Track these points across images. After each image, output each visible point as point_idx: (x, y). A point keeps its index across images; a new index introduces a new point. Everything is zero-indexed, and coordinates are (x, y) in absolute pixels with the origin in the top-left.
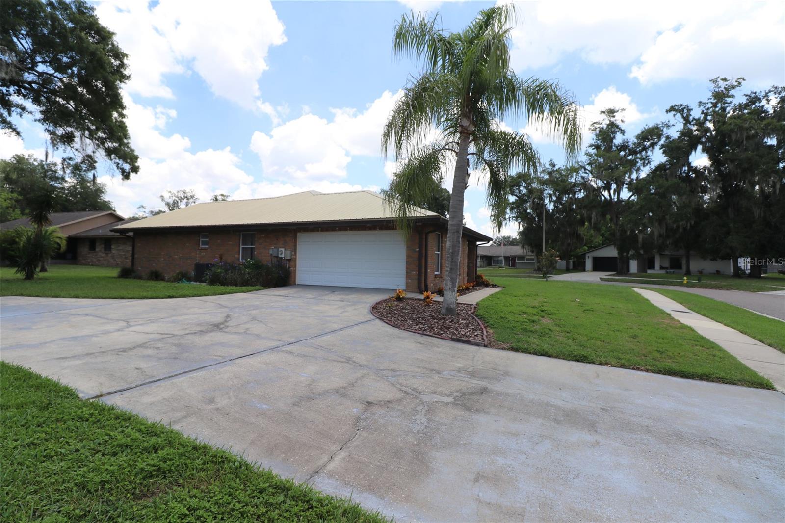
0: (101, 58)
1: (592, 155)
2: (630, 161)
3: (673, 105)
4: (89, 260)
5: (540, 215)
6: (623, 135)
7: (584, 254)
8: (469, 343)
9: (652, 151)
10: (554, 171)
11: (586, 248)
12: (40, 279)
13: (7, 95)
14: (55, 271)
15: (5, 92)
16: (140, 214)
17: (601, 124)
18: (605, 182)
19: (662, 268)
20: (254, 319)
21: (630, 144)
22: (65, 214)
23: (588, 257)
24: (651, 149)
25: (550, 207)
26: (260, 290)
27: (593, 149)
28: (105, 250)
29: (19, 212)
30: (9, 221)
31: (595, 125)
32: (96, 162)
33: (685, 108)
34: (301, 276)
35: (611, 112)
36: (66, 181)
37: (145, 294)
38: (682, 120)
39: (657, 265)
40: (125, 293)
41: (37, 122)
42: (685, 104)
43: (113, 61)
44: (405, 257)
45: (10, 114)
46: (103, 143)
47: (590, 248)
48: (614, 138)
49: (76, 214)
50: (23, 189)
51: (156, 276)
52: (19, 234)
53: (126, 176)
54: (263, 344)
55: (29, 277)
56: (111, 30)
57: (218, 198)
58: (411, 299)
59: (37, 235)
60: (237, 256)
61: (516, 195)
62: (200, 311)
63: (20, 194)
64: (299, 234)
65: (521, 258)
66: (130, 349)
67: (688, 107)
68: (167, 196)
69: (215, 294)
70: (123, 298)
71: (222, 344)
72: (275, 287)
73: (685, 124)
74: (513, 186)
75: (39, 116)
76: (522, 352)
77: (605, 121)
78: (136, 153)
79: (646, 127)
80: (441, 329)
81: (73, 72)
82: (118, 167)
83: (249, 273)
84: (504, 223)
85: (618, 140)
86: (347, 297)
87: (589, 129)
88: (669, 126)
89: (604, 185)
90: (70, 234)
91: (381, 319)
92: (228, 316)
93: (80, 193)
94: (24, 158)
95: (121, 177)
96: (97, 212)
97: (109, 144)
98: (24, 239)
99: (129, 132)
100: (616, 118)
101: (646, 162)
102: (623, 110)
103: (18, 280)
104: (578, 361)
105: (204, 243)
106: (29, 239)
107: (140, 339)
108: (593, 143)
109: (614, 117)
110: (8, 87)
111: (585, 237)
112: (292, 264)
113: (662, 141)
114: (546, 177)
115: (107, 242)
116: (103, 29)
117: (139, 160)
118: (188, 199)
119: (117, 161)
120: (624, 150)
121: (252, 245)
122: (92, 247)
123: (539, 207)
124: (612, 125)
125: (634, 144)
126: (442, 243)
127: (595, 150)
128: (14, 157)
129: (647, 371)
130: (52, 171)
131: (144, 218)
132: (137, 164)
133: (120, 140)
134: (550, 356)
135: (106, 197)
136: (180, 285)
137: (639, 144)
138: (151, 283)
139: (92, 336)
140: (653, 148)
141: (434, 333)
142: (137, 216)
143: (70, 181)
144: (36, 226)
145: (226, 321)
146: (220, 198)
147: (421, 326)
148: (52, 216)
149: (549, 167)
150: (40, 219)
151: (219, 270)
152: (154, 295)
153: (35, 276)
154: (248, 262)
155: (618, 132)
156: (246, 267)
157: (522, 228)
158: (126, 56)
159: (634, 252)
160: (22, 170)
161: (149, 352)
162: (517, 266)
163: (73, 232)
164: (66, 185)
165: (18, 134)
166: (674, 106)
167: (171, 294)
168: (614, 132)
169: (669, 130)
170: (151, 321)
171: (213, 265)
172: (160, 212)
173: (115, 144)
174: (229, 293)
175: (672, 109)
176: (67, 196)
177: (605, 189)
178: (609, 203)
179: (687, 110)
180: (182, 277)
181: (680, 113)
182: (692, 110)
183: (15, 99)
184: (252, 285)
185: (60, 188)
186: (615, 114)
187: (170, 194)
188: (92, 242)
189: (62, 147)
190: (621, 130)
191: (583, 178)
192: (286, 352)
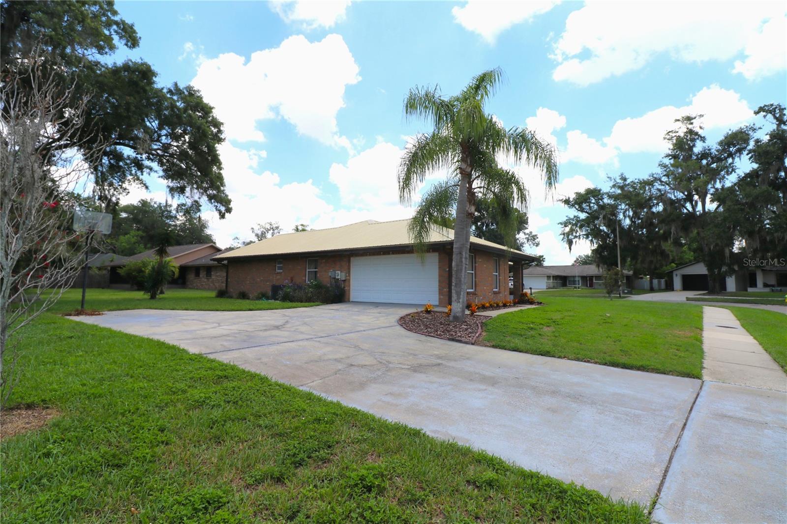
0: (205, 129)
1: (667, 166)
2: (713, 169)
3: (762, 106)
4: (195, 285)
5: (614, 231)
6: (704, 142)
7: (672, 272)
8: (460, 341)
9: (739, 157)
10: (626, 185)
11: (673, 265)
12: (160, 299)
13: (141, 161)
14: (170, 293)
15: (139, 158)
16: (235, 245)
17: (677, 132)
18: (686, 193)
19: (766, 285)
20: (305, 323)
21: (712, 151)
22: (178, 248)
23: (677, 275)
24: (738, 155)
25: (627, 222)
26: (319, 305)
27: (670, 159)
28: (207, 276)
29: (143, 247)
30: (136, 254)
31: (671, 134)
32: (201, 206)
33: (776, 107)
34: (354, 295)
35: (689, 119)
36: (178, 219)
37: (233, 308)
38: (775, 121)
39: (760, 282)
40: (219, 307)
41: (160, 178)
42: (776, 104)
43: (213, 129)
44: (437, 276)
45: (142, 175)
46: (206, 191)
47: (678, 265)
48: (694, 145)
49: (186, 247)
50: (146, 228)
51: (243, 296)
52: (145, 265)
53: (222, 216)
54: (301, 337)
55: (153, 297)
56: (212, 106)
57: (299, 228)
58: (439, 312)
59: (159, 265)
60: (304, 278)
61: (586, 212)
62: (269, 318)
63: (144, 231)
64: (352, 258)
65: (598, 277)
66: (219, 337)
67: (780, 106)
68: (256, 228)
69: (283, 308)
70: (217, 310)
71: (277, 336)
72: (332, 303)
73: (779, 125)
74: (582, 203)
75: (161, 173)
76: (500, 348)
77: (682, 130)
78: (229, 198)
79: (730, 132)
80: (443, 332)
81: (185, 140)
82: (216, 209)
83: (311, 292)
84: (574, 241)
85: (698, 148)
86: (386, 310)
87: (665, 138)
88: (755, 129)
89: (684, 197)
90: (181, 264)
91: (402, 325)
92: (287, 322)
93: (188, 229)
94: (147, 202)
95: (219, 217)
96: (201, 245)
97: (210, 192)
98: (150, 268)
99: (225, 181)
100: (694, 125)
101: (730, 170)
102: (701, 116)
103: (145, 300)
104: (542, 355)
105: (280, 268)
106: (153, 268)
107: (225, 332)
108: (670, 153)
109: (692, 124)
110: (141, 154)
111: (670, 253)
112: (347, 284)
113: (752, 145)
114: (619, 191)
115: (209, 269)
116: (206, 105)
117: (232, 203)
118: (273, 230)
119: (216, 204)
120: (706, 158)
121: (316, 269)
122: (197, 274)
123: (613, 223)
124: (690, 132)
125: (717, 151)
126: (475, 263)
127: (672, 161)
128: (139, 202)
129: (596, 363)
130: (168, 211)
131: (238, 248)
132: (230, 206)
133: (218, 189)
134: (520, 352)
135: (208, 231)
136: (261, 302)
137: (724, 150)
138: (240, 301)
139: (197, 330)
140: (741, 154)
141: (437, 335)
142: (232, 246)
143: (181, 219)
144: (159, 257)
145: (284, 325)
146: (300, 228)
147: (429, 330)
148: (170, 249)
149: (620, 181)
150: (162, 252)
151: (289, 290)
152: (239, 308)
153: (157, 296)
154: (312, 283)
155: (698, 139)
156: (310, 287)
157: (595, 246)
158: (222, 124)
159: (727, 268)
160: (146, 212)
161: (230, 338)
162: (595, 286)
163: (183, 262)
164: (178, 223)
165: (147, 188)
166: (764, 107)
167: (251, 308)
168: (693, 140)
169: (755, 134)
170: (235, 324)
171: (284, 286)
172: (251, 242)
173: (214, 192)
174: (294, 308)
175: (761, 109)
176: (178, 231)
177: (686, 200)
178: (692, 215)
179: (779, 110)
180: (263, 296)
181: (771, 113)
182: (785, 109)
183: (147, 163)
184: (314, 302)
185: (174, 225)
186: (692, 121)
187: (259, 227)
188: (197, 270)
189: (176, 195)
190: (701, 137)
191: (659, 190)
192: (316, 341)
